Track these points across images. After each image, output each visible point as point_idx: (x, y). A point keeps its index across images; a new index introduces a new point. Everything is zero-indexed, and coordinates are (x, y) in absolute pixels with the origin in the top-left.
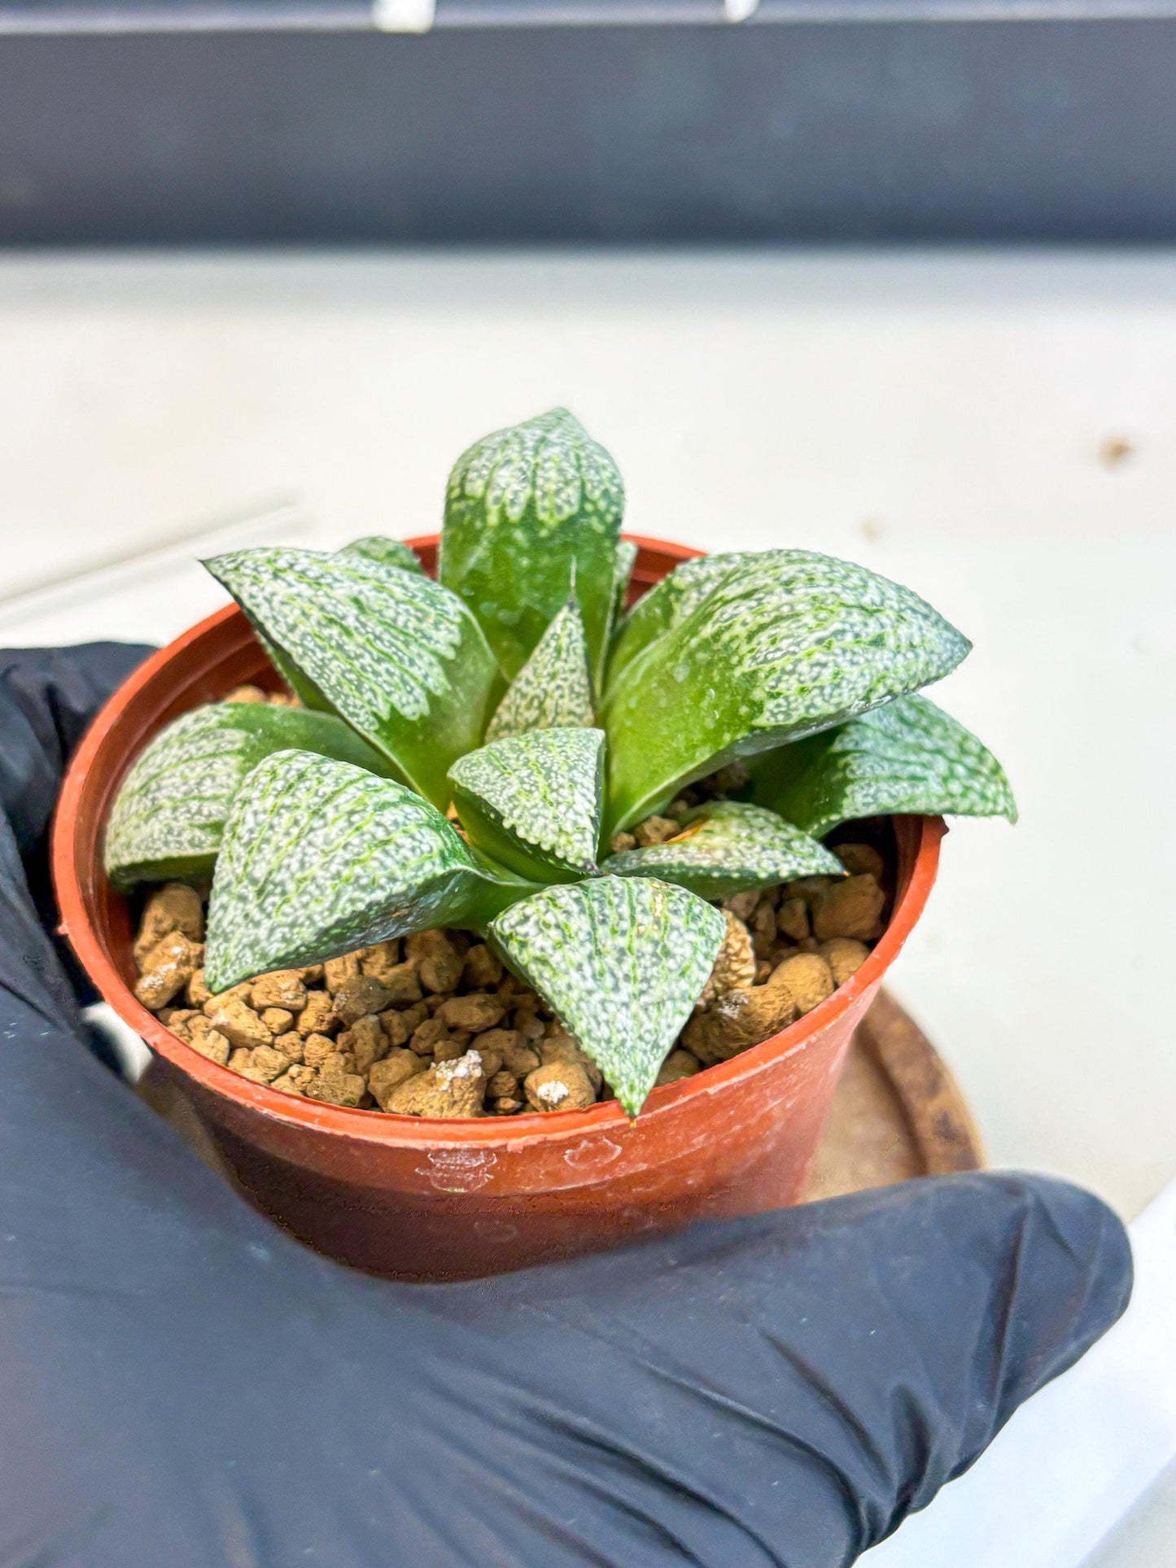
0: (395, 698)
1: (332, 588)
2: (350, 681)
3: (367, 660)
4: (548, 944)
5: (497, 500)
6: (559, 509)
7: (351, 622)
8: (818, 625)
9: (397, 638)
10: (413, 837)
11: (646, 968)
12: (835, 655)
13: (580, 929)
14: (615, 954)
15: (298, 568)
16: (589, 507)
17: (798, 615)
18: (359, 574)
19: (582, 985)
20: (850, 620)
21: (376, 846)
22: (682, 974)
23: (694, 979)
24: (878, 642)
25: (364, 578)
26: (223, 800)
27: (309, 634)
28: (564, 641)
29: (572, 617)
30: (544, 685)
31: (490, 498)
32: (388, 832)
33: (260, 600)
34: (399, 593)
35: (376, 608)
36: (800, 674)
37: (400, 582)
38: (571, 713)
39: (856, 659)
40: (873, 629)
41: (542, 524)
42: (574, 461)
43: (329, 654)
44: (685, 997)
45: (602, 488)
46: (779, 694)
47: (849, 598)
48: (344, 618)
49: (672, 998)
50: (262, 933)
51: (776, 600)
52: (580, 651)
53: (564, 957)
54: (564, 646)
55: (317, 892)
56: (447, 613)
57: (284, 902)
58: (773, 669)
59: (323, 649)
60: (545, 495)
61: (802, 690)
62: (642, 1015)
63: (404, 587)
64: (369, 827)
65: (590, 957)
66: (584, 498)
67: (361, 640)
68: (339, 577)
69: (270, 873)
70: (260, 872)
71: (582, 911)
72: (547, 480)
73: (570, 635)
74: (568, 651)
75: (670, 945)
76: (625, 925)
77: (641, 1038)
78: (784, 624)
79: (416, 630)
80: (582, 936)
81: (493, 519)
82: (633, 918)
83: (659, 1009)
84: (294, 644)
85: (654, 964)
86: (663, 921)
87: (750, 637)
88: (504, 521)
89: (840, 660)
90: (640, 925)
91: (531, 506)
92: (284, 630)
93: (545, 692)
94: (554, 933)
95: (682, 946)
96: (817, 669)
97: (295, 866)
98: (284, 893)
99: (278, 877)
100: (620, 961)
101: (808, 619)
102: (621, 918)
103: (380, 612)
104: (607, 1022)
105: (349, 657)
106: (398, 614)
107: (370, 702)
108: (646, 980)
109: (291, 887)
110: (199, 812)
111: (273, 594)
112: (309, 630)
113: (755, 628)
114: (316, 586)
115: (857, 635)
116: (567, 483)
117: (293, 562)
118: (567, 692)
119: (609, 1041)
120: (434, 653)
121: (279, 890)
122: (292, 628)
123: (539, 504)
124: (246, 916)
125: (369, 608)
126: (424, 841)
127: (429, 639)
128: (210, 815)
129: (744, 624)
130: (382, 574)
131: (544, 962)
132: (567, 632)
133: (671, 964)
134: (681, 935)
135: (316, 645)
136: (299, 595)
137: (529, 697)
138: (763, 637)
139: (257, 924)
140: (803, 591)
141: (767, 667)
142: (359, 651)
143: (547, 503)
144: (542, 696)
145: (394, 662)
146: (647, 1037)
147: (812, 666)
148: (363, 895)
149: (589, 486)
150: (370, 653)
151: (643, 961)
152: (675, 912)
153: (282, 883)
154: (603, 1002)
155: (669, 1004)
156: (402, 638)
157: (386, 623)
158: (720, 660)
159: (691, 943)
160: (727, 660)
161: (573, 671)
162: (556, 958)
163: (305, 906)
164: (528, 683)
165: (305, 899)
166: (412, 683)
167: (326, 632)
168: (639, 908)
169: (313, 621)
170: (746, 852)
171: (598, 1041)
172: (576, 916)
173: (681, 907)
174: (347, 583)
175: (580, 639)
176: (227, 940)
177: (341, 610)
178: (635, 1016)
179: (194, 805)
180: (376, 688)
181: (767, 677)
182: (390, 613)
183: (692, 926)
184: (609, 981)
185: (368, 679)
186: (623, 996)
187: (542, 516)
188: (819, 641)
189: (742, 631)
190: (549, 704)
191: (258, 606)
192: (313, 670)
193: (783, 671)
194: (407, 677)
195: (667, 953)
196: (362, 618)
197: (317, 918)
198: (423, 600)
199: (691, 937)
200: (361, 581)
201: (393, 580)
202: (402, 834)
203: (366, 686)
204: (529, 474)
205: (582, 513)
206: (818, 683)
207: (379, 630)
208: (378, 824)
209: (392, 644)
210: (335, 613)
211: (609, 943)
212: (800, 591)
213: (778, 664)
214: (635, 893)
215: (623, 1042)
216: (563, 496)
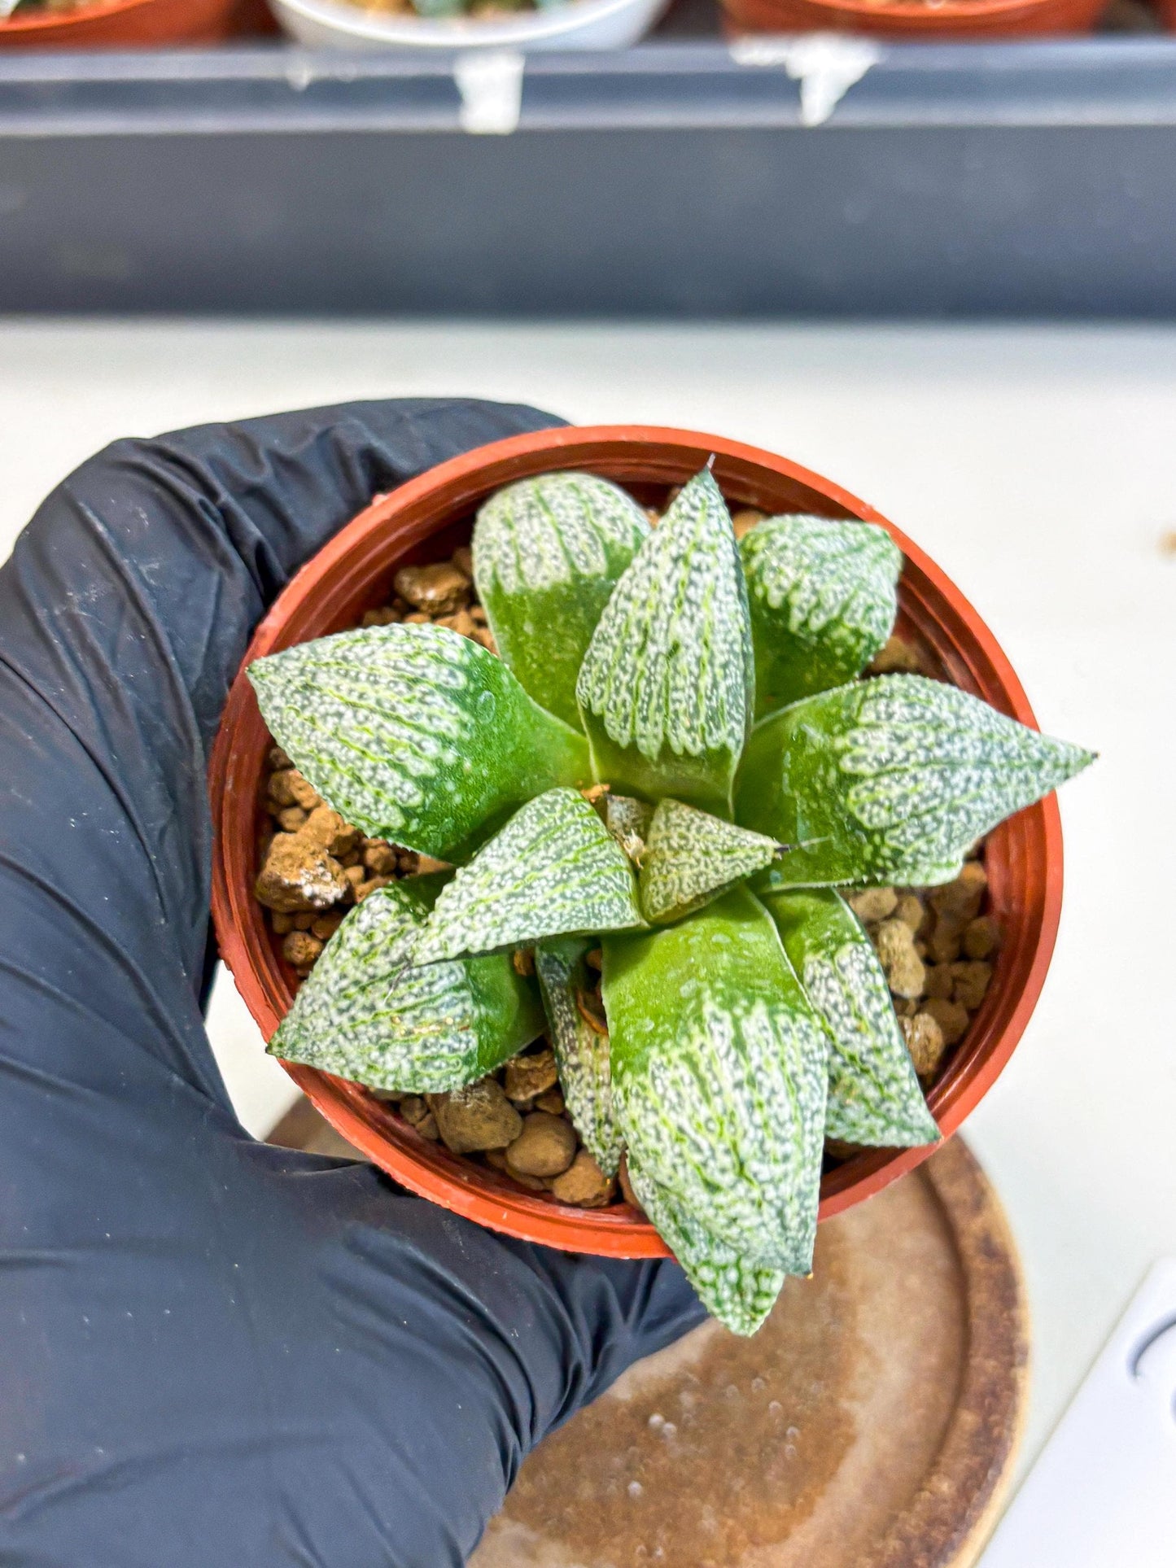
0: (608, 716)
1: (681, 618)
2: (601, 671)
3: (625, 678)
4: (353, 943)
5: (855, 741)
6: (862, 810)
7: (652, 649)
8: (699, 1125)
9: (659, 696)
10: (377, 802)
11: (366, 1032)
12: (672, 1148)
13: (376, 967)
14: (368, 1004)
15: (695, 576)
16: (877, 839)
17: (708, 1101)
18: (710, 637)
19: (331, 983)
20: (719, 1154)
21: (353, 775)
22: (370, 1067)
23: (371, 1077)
24: (712, 1187)
25: (706, 644)
26: (520, 584)
27: (627, 615)
28: (740, 854)
29: (770, 854)
30: (697, 846)
31: (856, 733)
32: (370, 779)
33: (647, 554)
34: (705, 681)
35: (679, 668)
36: (645, 1117)
37: (719, 678)
38: (681, 880)
39: (680, 1169)
40: (726, 1180)
41: (846, 795)
42: (923, 807)
43: (616, 641)
44: (355, 1073)
45: (902, 847)
46: (627, 1099)
47: (746, 1148)
48: (654, 642)
49: (348, 1063)
50: (278, 701)
51: (726, 1073)
52: (738, 872)
53: (347, 960)
54: (735, 855)
55: (305, 737)
56: (711, 733)
57: (297, 711)
58: (644, 1088)
59: (618, 634)
60: (872, 790)
61: (633, 1122)
62: (329, 1039)
63: (715, 685)
64: (368, 763)
65: (356, 983)
66: (882, 832)
67: (640, 665)
68: (697, 620)
69: (319, 689)
70: (322, 679)
71: (394, 964)
72: (889, 787)
73: (749, 857)
74: (733, 860)
75: (391, 1049)
76: (395, 1004)
77: (314, 1043)
78: (696, 1089)
79: (676, 712)
80: (371, 971)
81: (840, 743)
82: (403, 1011)
83: (336, 1053)
84: (616, 603)
85: (370, 1039)
86: (413, 1037)
87: (688, 1058)
88: (838, 756)
89: (670, 1153)
90: (401, 1019)
91: (855, 778)
92: (625, 590)
93: (692, 850)
94: (365, 946)
95: (394, 1059)
96: (652, 1132)
97: (322, 709)
98: (303, 707)
99: (315, 699)
100: (364, 1008)
101: (704, 1111)
102: (401, 999)
103: (676, 671)
104: (314, 1012)
105: (620, 661)
106: (683, 690)
107: (594, 695)
108: (356, 1037)
109: (307, 714)
110: (506, 567)
111: (656, 566)
112: (630, 613)
113: (695, 1059)
114: (676, 602)
115: (705, 1164)
116: (889, 809)
117: (704, 567)
118: (696, 870)
119: (302, 1016)
120: (665, 735)
121: (306, 702)
122: (629, 598)
123: (860, 786)
124: (289, 681)
125: (677, 660)
126: (382, 813)
127: (675, 728)
128: (505, 577)
129: (702, 1046)
130: (720, 659)
131: (340, 945)
132: (751, 853)
133: (375, 1054)
134: (405, 1056)
135: (620, 626)
136: (661, 591)
137: (687, 834)
138: (684, 1070)
139: (283, 694)
140: (739, 1100)
141: (648, 1082)
142: (630, 669)
143: (864, 794)
144: (689, 847)
145: (635, 703)
146: (315, 1049)
147: (655, 1127)
148: (313, 778)
149: (897, 832)
150: (631, 680)
151: (370, 1029)
152: (425, 1046)
153: (310, 703)
154: (326, 1004)
155: (343, 1061)
156: (661, 701)
157: (667, 682)
158: (675, 1031)
159: (400, 1066)
160: (673, 1037)
161: (717, 871)
162: (344, 954)
163: (295, 731)
164: (699, 830)
165: (300, 730)
166: (628, 726)
167: (634, 630)
168: (417, 1013)
169: (640, 614)
170: (583, 1084)
171: (301, 1008)
172: (388, 959)
173: (434, 1049)
174: (692, 631)
175: (750, 868)
176: (277, 669)
177: (660, 637)
178: (326, 1034)
179: (511, 560)
180: (606, 695)
181: (639, 1084)
182: (680, 682)
183: (418, 1065)
184: (344, 1004)
185: (610, 686)
186: (337, 1020)
187: (852, 793)
188: (681, 1130)
189: (694, 1048)
190: (684, 856)
191: (643, 554)
192: (601, 633)
193: (646, 1099)
194: (630, 719)
195: (383, 1049)
196: (661, 659)
197: (290, 744)
198: (710, 708)
199: (406, 1066)
200: (701, 642)
201: (719, 672)
202: (373, 794)
203: (603, 686)
204: (890, 766)
205: (870, 834)
206: (642, 1135)
207: (659, 678)
208: (374, 769)
209: (650, 695)
210: (654, 632)
211: (377, 995)
212: (737, 1098)
213: (651, 1094)
214: (431, 1005)
215: (307, 1030)
216: (876, 809)
